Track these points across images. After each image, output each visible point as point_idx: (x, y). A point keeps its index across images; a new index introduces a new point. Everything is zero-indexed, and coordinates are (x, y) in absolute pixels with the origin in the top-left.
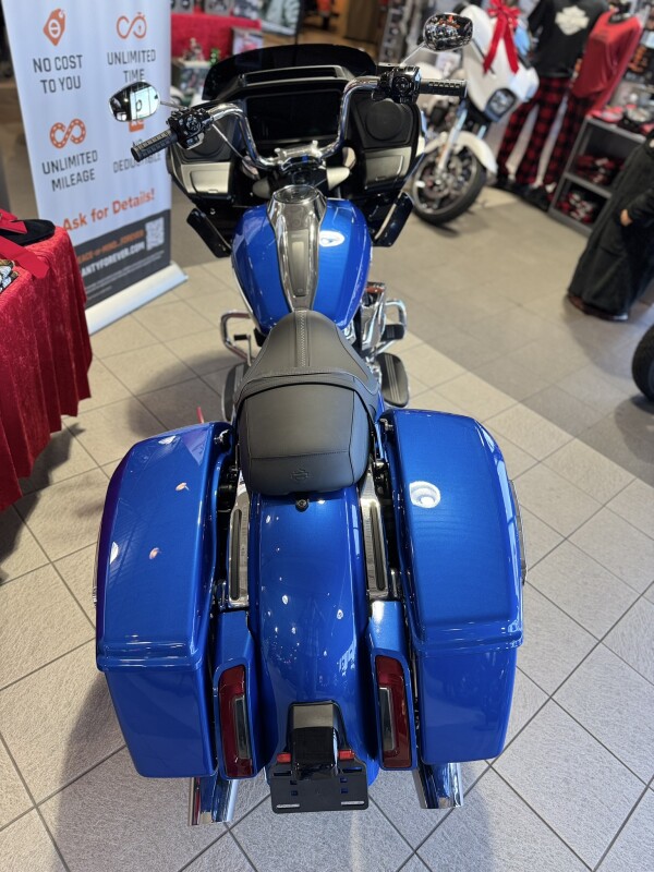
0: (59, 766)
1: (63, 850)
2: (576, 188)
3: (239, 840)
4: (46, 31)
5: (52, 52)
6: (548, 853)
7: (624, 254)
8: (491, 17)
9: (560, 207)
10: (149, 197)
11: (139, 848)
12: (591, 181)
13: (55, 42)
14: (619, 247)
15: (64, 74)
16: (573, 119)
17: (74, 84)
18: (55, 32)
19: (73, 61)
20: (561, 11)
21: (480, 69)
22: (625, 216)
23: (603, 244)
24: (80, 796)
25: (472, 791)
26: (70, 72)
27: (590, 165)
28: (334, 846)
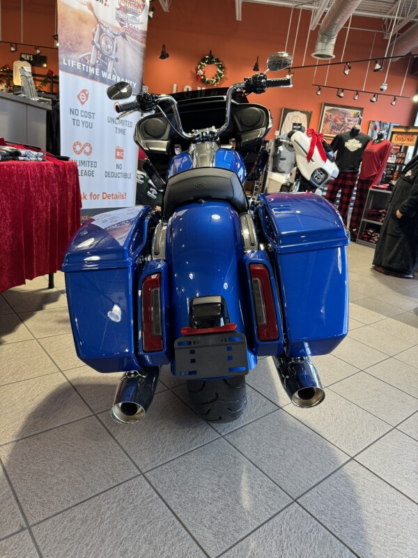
0: (18, 429)
1: (9, 473)
2: (371, 226)
3: (150, 480)
4: (78, 96)
5: (80, 107)
6: (409, 512)
7: (402, 235)
8: (310, 137)
9: (363, 238)
10: (123, 197)
11: (70, 477)
12: (379, 221)
13: (83, 103)
14: (398, 232)
15: (84, 119)
16: (362, 192)
17: (90, 126)
18: (83, 99)
19: (90, 115)
20: (347, 141)
21: (306, 160)
22: (398, 213)
23: (388, 232)
24: (29, 445)
25: (339, 471)
26: (87, 119)
27: (376, 213)
28: (227, 490)
